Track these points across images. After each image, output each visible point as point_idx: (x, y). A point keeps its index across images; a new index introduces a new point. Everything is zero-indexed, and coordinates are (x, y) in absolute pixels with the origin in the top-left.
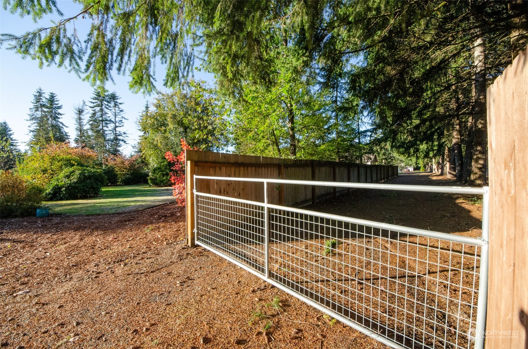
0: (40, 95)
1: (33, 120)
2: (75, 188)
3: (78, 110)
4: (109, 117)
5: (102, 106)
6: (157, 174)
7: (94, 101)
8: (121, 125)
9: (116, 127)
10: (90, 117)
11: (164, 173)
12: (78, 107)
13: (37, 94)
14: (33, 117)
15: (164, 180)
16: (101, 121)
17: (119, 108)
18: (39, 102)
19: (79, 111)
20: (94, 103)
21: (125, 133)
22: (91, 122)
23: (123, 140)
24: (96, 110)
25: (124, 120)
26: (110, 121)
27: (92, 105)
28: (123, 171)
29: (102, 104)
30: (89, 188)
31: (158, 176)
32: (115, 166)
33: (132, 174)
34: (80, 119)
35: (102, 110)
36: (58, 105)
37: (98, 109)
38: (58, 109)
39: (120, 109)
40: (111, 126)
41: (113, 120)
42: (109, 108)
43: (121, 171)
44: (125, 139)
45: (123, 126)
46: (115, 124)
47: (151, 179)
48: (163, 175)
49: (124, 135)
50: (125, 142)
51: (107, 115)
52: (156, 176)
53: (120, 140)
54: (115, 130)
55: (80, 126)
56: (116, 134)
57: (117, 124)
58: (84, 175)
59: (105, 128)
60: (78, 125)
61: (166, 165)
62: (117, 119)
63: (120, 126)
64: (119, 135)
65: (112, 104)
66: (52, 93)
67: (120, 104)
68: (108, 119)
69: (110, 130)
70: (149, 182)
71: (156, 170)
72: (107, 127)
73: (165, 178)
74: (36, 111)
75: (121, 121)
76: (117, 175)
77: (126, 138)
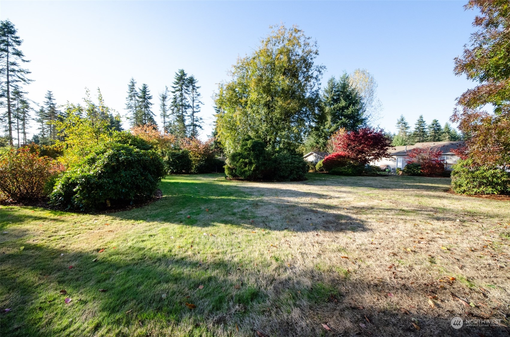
0: (133, 85)
1: (129, 109)
2: (100, 187)
3: (162, 96)
4: (188, 102)
5: (182, 91)
6: (237, 163)
7: (175, 86)
8: (198, 110)
9: (194, 112)
10: (172, 103)
11: (247, 160)
12: (162, 93)
13: (131, 84)
14: (129, 105)
15: (246, 171)
16: (181, 105)
17: (197, 92)
18: (132, 91)
19: (163, 98)
20: (175, 88)
21: (201, 119)
22: (172, 108)
23: (199, 126)
24: (177, 95)
25: (200, 105)
26: (189, 106)
27: (173, 90)
28: (198, 157)
29: (182, 88)
30: (127, 187)
31: (238, 165)
32: (190, 151)
33: (206, 161)
34: (164, 105)
35: (182, 95)
36: (149, 96)
37: (178, 93)
38: (149, 98)
39: (198, 94)
40: (189, 111)
41: (192, 106)
42: (188, 93)
43: (195, 157)
44: (201, 125)
45: (199, 111)
46: (193, 109)
47: (229, 168)
48: (246, 164)
49: (200, 121)
50: (201, 127)
51: (186, 100)
52: (235, 165)
53: (197, 126)
54: (193, 115)
55: (164, 112)
56: (193, 119)
57: (195, 110)
58: (117, 160)
59: (184, 114)
60: (162, 112)
61: (250, 148)
62: (195, 104)
63: (197, 112)
64: (196, 121)
65: (191, 87)
66: (144, 85)
67: (198, 88)
68: (187, 104)
69: (189, 116)
70: (226, 172)
71: (236, 156)
72: (186, 113)
73: (247, 168)
74: (131, 100)
75: (198, 105)
76: (191, 161)
77: (202, 123)
